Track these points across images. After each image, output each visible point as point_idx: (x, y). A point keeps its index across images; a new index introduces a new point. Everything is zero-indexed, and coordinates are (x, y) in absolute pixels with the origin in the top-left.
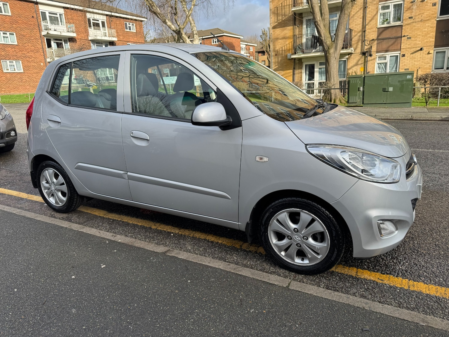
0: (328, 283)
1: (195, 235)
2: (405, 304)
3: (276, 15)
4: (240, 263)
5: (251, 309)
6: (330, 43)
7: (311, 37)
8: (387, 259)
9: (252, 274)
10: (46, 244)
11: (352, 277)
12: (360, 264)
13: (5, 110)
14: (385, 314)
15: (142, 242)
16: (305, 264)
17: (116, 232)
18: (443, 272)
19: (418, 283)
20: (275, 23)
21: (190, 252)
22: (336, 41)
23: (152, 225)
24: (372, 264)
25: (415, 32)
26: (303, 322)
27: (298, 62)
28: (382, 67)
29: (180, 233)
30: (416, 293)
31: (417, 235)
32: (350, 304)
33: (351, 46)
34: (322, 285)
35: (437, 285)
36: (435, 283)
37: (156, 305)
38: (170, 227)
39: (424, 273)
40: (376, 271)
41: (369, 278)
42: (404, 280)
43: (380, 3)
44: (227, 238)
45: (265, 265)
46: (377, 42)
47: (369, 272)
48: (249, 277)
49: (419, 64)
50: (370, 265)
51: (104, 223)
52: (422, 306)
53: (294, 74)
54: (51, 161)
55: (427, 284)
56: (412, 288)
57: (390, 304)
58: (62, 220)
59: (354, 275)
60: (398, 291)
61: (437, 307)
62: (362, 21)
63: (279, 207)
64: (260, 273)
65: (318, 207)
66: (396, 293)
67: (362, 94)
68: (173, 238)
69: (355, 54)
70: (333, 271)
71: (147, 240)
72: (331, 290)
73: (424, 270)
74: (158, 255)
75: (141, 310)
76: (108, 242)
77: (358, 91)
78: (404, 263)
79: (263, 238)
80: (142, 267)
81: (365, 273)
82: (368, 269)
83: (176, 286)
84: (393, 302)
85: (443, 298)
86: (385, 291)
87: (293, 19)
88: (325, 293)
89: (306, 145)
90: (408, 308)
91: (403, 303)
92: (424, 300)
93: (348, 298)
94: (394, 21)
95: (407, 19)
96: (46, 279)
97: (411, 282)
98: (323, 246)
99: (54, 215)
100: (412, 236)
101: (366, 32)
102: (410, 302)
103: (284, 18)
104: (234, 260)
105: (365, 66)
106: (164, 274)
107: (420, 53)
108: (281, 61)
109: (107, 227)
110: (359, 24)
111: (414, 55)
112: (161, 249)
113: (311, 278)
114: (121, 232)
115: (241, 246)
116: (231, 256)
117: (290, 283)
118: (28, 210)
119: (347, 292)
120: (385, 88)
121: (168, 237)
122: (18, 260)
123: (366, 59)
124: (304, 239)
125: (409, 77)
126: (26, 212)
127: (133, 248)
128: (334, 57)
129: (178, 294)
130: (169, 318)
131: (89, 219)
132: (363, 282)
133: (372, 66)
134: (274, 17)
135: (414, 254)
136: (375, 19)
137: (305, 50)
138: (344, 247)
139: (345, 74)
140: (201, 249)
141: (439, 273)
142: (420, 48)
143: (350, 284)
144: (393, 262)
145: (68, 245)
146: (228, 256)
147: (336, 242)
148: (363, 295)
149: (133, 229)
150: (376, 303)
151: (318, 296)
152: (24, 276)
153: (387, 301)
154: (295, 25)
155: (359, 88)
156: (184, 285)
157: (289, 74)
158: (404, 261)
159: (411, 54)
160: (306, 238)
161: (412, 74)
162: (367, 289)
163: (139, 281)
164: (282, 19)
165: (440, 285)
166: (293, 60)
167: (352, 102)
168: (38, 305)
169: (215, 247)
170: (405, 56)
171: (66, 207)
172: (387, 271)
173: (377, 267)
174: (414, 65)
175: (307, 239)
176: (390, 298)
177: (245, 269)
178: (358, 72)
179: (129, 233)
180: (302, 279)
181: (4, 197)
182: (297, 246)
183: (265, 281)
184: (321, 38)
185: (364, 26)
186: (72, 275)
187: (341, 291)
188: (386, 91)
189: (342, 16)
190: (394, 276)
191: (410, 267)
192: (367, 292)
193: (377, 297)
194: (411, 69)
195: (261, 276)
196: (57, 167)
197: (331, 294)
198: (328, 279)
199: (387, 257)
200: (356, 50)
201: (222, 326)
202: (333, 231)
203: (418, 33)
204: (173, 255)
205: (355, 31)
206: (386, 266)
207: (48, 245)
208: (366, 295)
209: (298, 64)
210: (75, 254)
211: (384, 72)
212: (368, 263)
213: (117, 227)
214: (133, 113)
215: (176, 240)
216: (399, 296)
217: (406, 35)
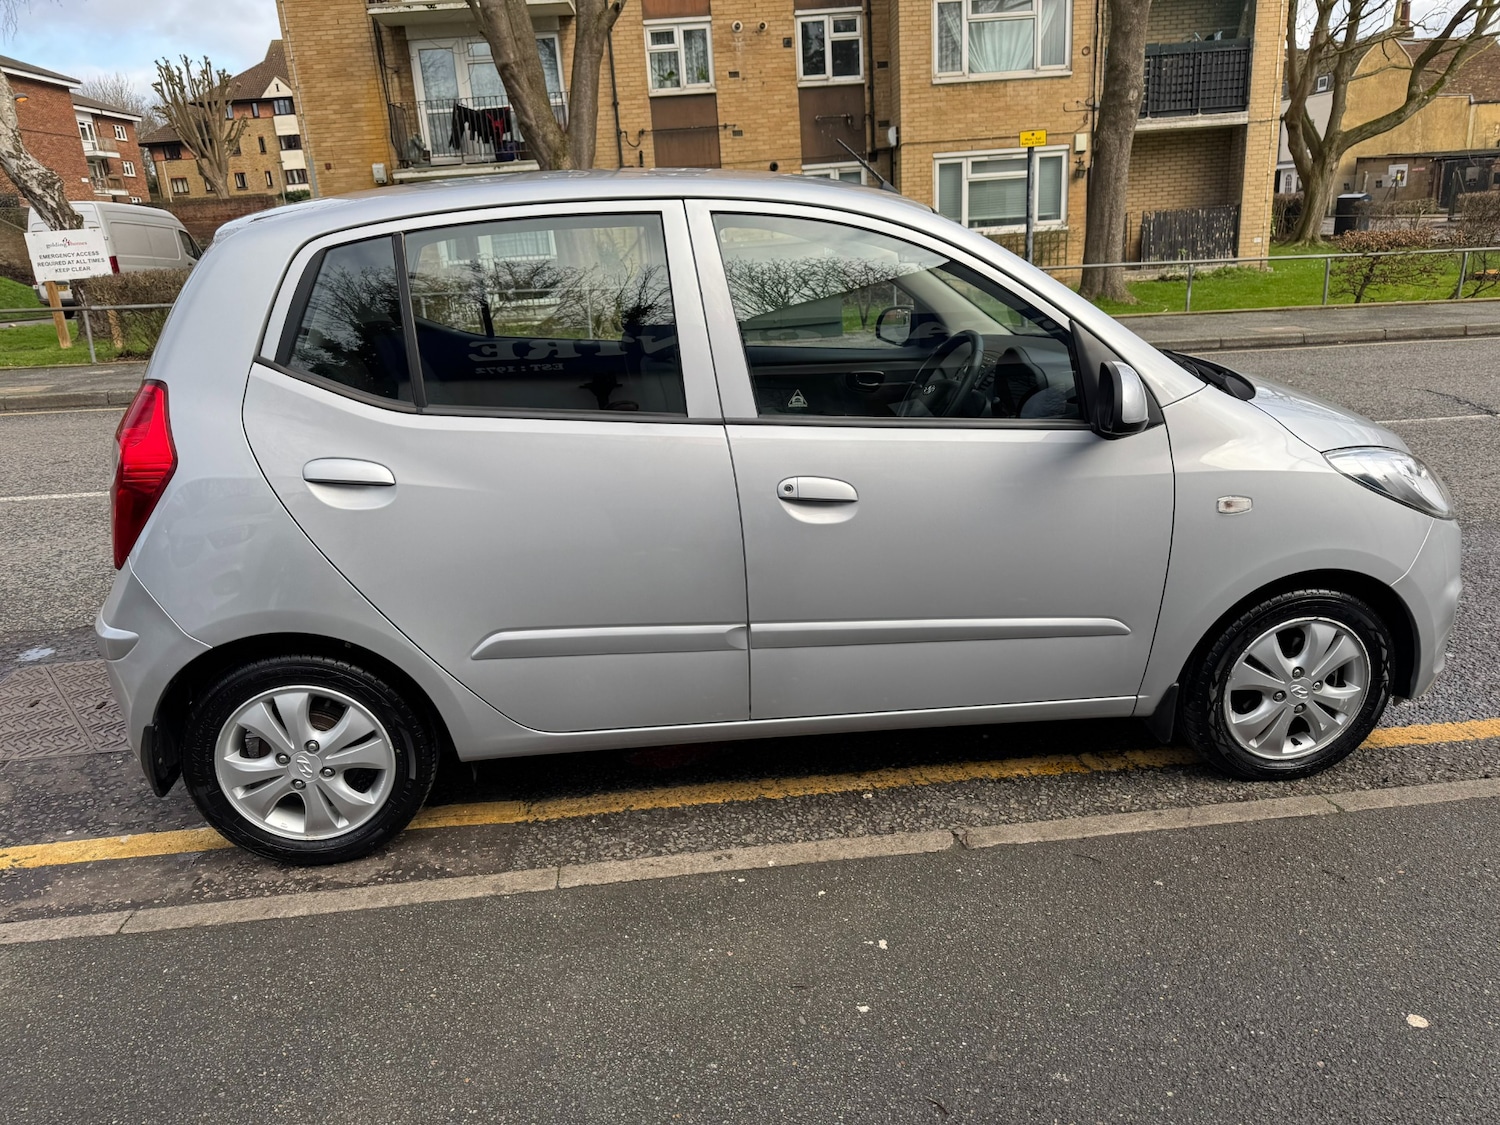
1: (928, 777)
6: (557, 140)
7: (448, 110)
19: (1468, 722)
22: (577, 135)
23: (761, 792)
25: (751, 117)
43: (645, 22)
45: (1209, 788)
46: (655, 138)
55: (1483, 720)
60: (1469, 747)
66: (1473, 752)
68: (886, 803)
76: (742, 880)
79: (1211, 716)
86: (1455, 755)
87: (374, 44)
89: (1324, 453)
94: (691, 80)
95: (726, 76)
97: (1460, 725)
98: (1350, 694)
101: (619, 107)
115: (1085, 766)
116: (1108, 795)
117: (1329, 801)
124: (1314, 689)
126: (156, 910)
131: (496, 844)
136: (639, 70)
137: (433, 153)
140: (1015, 806)
142: (768, 164)
145: (632, 939)
148: (1444, 776)
154: (385, 65)
156: (1166, 895)
160: (1317, 685)
169: (1038, 790)
171: (374, 832)
175: (1321, 687)
179: (736, 835)
182: (1296, 711)
184: (526, 120)
185: (610, 87)
214: (765, 420)
215: (906, 806)
217: (728, 123)
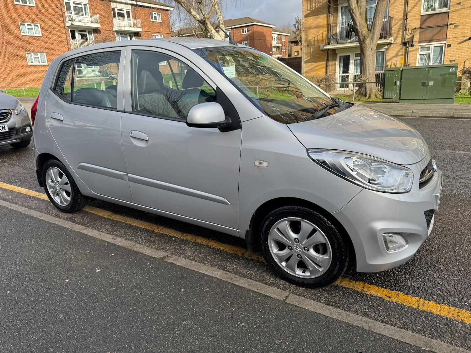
0: (330, 297)
1: (197, 240)
2: (411, 325)
3: (308, 3)
4: (239, 272)
5: (241, 322)
6: (366, 33)
7: (346, 26)
8: (399, 273)
9: (250, 285)
10: (46, 245)
11: (358, 292)
12: (368, 278)
13: (20, 105)
14: (385, 336)
15: (142, 246)
16: (306, 276)
17: (117, 235)
18: (459, 291)
19: (429, 302)
20: (308, 11)
21: (189, 259)
22: (373, 31)
23: (155, 229)
24: (381, 279)
25: (464, 20)
26: (295, 340)
27: (331, 53)
28: (424, 58)
29: (182, 237)
30: (426, 313)
31: (437, 248)
32: (349, 322)
33: (390, 36)
34: (322, 300)
35: (450, 305)
36: (449, 303)
37: (144, 314)
38: (173, 231)
39: (438, 291)
40: (384, 286)
41: (375, 294)
42: (414, 298)
44: (230, 245)
45: (266, 276)
46: (420, 30)
47: (377, 288)
48: (246, 288)
49: (466, 55)
50: (379, 279)
51: (107, 225)
52: (429, 329)
53: (327, 66)
54: (56, 160)
55: (440, 304)
56: (421, 308)
57: (394, 325)
58: (66, 220)
59: (360, 291)
60: (406, 310)
61: (446, 330)
62: (403, 8)
63: (279, 215)
64: (258, 285)
65: (320, 217)
66: (403, 312)
67: (399, 88)
68: (174, 242)
69: (395, 45)
70: (337, 284)
71: (147, 244)
72: (332, 306)
73: (438, 288)
74: (156, 260)
75: (128, 318)
76: (107, 245)
77: (395, 85)
78: (417, 279)
79: (263, 247)
80: (137, 273)
81: (372, 288)
82: (377, 284)
83: (168, 294)
84: (398, 322)
85: (455, 320)
86: (391, 309)
87: (328, 7)
88: (324, 309)
89: (308, 150)
90: (413, 330)
91: (409, 324)
92: (433, 321)
93: (348, 315)
94: (440, 7)
95: (455, 5)
96: (40, 282)
97: (422, 301)
98: (325, 259)
99: (59, 214)
100: (431, 249)
101: (408, 20)
102: (416, 323)
103: (317, 5)
104: (233, 269)
105: (406, 57)
106: (158, 282)
107: (468, 43)
108: (313, 52)
109: (109, 229)
110: (400, 12)
111: (461, 45)
112: (159, 254)
113: (312, 292)
114: (123, 234)
115: (243, 254)
116: (231, 264)
117: (288, 296)
118: (34, 209)
119: (349, 310)
120: (425, 83)
121: (169, 241)
122: (16, 260)
123: (407, 50)
124: (305, 250)
125: (452, 70)
126: (32, 210)
127: (131, 252)
128: (370, 48)
129: (168, 303)
130: (155, 328)
131: (92, 219)
132: (369, 298)
133: (413, 57)
134: (307, 4)
135: (430, 269)
136: (419, 6)
137: (339, 40)
138: (347, 260)
139: (383, 66)
140: (201, 256)
141: (454, 291)
142: (468, 38)
143: (353, 300)
144: (405, 277)
145: (67, 247)
146: (228, 265)
147: (338, 254)
148: (366, 313)
149: (135, 231)
150: (378, 322)
151: (315, 312)
152: (19, 277)
153: (392, 321)
154: (330, 13)
155: (395, 82)
156: (176, 294)
157: (322, 66)
158: (418, 277)
159: (457, 44)
160: (307, 248)
161: (456, 67)
162: (371, 306)
163: (131, 288)
164: (316, 7)
165: (454, 305)
166: (326, 51)
167: (387, 97)
168: (28, 309)
169: (216, 254)
170: (452, 46)
171: (70, 207)
172: (397, 287)
173: (386, 283)
174: (461, 57)
175: (308, 250)
176: (396, 317)
177: (242, 279)
178: (398, 64)
179: (130, 236)
180: (303, 292)
181: (13, 195)
182: (298, 257)
183: (261, 293)
184: (356, 27)
185: (405, 13)
186: (66, 279)
187: (343, 307)
188: (426, 85)
189: (380, 3)
190: (404, 293)
191: (423, 284)
192: (371, 309)
193: (381, 315)
194: (457, 61)
195: (259, 287)
196: (61, 166)
197: (330, 310)
198: (330, 293)
199: (399, 271)
200: (396, 40)
201: (208, 340)
202: (335, 243)
203: (466, 21)
204: (171, 261)
205: (395, 19)
206: (397, 281)
207: (47, 246)
208: (369, 313)
209: (331, 56)
210: (72, 257)
211: (427, 65)
212: (377, 277)
213: (119, 229)
214: (133, 112)
215: (177, 245)
216: (405, 315)
217: (452, 23)
